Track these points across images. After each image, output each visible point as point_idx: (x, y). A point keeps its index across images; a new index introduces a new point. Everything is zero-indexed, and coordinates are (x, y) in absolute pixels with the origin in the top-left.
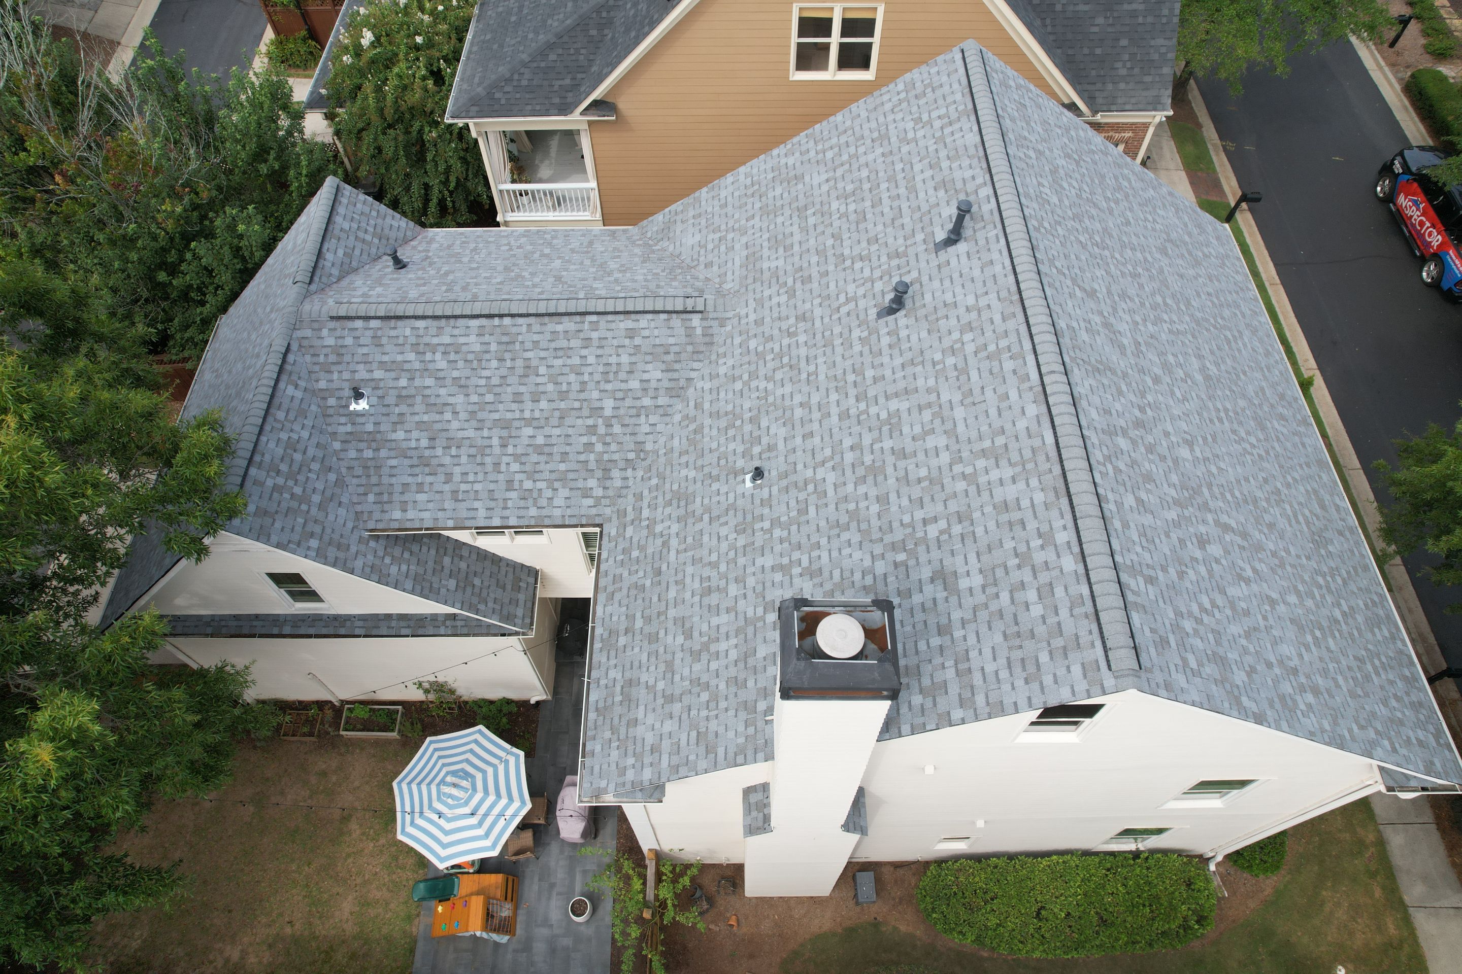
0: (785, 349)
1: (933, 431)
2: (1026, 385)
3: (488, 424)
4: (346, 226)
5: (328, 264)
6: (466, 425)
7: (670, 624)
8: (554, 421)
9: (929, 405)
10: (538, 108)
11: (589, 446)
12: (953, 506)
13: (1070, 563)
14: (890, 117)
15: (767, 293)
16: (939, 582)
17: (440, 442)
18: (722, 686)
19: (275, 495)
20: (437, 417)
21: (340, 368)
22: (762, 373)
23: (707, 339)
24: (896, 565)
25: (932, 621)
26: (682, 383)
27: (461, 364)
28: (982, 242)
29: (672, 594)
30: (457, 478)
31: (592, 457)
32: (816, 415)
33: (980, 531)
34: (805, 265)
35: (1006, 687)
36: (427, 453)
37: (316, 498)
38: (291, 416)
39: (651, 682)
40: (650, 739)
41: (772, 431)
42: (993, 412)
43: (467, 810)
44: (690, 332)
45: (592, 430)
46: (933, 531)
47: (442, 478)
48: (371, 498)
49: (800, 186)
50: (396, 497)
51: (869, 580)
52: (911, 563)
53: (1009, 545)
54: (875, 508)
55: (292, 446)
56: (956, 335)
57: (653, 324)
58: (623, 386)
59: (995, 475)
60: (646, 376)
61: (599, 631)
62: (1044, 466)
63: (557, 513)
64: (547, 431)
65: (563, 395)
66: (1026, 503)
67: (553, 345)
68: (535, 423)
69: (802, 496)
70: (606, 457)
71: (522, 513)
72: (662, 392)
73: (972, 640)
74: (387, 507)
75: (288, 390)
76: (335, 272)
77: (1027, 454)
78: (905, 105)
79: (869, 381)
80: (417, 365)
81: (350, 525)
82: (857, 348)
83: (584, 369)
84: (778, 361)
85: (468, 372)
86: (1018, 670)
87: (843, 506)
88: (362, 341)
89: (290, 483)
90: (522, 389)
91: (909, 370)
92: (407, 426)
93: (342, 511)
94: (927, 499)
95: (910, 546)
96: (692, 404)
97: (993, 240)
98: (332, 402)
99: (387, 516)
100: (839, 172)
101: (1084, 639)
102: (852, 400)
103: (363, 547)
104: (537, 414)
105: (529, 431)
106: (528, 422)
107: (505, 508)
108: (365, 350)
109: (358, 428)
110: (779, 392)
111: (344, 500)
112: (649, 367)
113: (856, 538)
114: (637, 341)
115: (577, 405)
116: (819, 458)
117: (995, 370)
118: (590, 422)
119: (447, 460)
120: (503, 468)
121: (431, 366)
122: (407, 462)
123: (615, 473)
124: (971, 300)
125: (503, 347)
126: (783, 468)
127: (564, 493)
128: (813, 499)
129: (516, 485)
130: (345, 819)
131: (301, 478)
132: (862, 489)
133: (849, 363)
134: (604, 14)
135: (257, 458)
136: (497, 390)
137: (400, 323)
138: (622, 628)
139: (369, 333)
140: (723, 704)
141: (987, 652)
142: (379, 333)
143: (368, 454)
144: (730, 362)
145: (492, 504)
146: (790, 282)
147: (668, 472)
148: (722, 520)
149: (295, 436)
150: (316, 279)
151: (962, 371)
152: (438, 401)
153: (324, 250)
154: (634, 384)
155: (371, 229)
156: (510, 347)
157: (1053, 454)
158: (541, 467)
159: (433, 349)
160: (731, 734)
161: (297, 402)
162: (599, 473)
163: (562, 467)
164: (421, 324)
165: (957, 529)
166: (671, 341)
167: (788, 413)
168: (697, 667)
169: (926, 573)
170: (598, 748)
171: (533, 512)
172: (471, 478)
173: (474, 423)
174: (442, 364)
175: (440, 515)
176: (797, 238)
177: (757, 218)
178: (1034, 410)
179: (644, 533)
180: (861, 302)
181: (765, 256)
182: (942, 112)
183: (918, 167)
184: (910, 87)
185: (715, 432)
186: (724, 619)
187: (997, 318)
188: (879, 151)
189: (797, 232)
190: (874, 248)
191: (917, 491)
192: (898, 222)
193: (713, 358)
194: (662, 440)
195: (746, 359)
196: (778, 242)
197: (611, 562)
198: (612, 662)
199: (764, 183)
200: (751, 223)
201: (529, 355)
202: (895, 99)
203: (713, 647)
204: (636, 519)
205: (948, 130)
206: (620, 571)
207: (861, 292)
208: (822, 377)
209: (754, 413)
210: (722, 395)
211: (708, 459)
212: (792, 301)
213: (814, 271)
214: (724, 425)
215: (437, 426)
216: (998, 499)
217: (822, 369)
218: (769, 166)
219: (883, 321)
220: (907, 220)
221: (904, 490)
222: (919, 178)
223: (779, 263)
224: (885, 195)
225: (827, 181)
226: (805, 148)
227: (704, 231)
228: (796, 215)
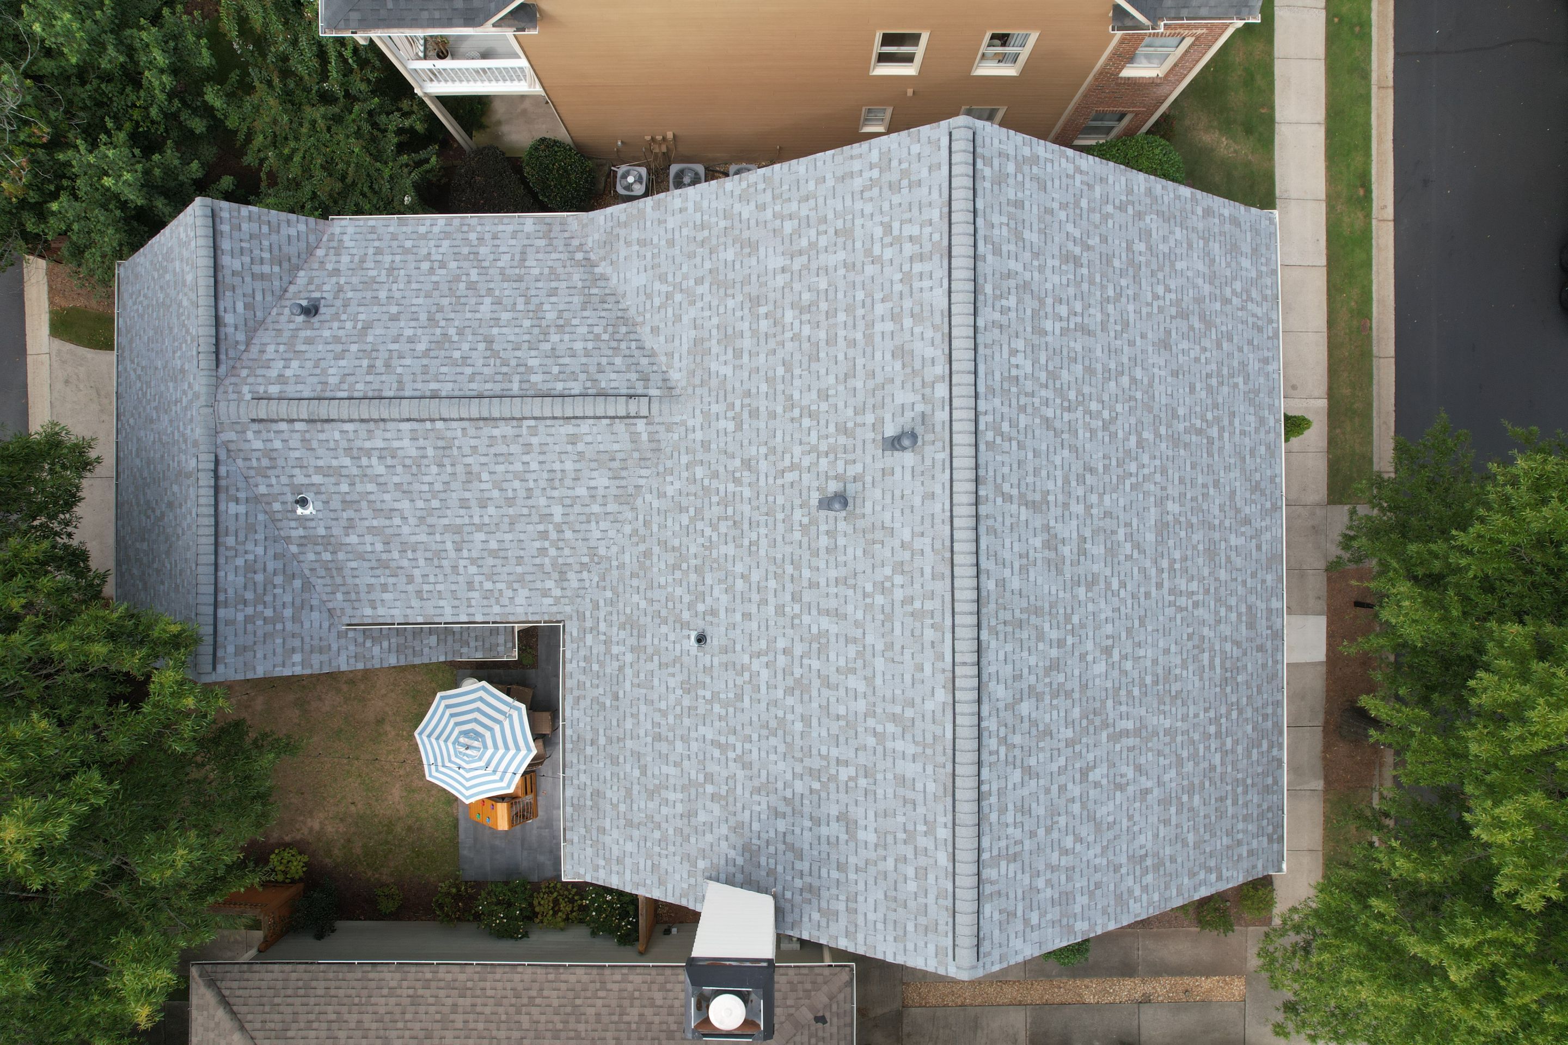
0: (730, 498)
1: (854, 671)
2: (939, 665)
3: (439, 529)
4: (237, 265)
5: (230, 330)
6: (417, 530)
7: (628, 754)
8: (505, 527)
9: (855, 641)
10: (437, 15)
11: (543, 551)
12: (862, 759)
13: (943, 859)
14: (859, 205)
15: (715, 408)
16: (843, 823)
17: (395, 546)
18: (671, 832)
19: (249, 627)
20: (387, 522)
21: (276, 472)
22: (707, 515)
23: (654, 445)
24: (811, 791)
25: (834, 857)
26: (631, 490)
27: (399, 469)
28: (928, 462)
29: (629, 724)
30: (418, 579)
31: (547, 561)
32: (755, 597)
33: (880, 793)
34: (754, 391)
35: (880, 937)
36: (384, 556)
37: (288, 613)
38: (241, 537)
39: (615, 801)
40: (616, 851)
41: (716, 593)
42: (908, 678)
43: (482, 763)
44: (634, 438)
45: (544, 535)
46: (844, 774)
47: (403, 579)
48: (339, 596)
49: (753, 261)
50: (363, 596)
51: (789, 794)
52: (824, 795)
53: (901, 819)
54: (799, 726)
55: (250, 568)
56: (888, 571)
57: (595, 429)
58: (570, 493)
59: (899, 745)
60: (592, 483)
61: (569, 732)
62: (940, 759)
63: (520, 610)
64: (499, 535)
65: (510, 502)
66: (919, 786)
67: (492, 450)
68: (486, 529)
69: (739, 681)
70: (560, 561)
71: (486, 610)
72: (610, 499)
73: (861, 886)
74: (356, 605)
75: (232, 509)
76: (241, 337)
77: (929, 739)
78: (876, 191)
79: (805, 584)
80: (355, 471)
81: (326, 625)
82: (797, 535)
83: (527, 476)
84: (722, 508)
85: (408, 478)
86: (890, 927)
87: (772, 709)
88: (292, 444)
89: (260, 608)
90: (467, 495)
91: (842, 589)
92: (359, 531)
93: (315, 615)
94: (842, 739)
95: (824, 779)
96: (641, 517)
97: (938, 466)
99: (358, 613)
100: (797, 264)
101: (942, 928)
102: (788, 598)
103: (343, 641)
104: (486, 520)
105: (480, 536)
106: (480, 527)
107: (469, 606)
108: (297, 454)
109: (311, 532)
110: (723, 549)
111: (315, 602)
112: (595, 474)
113: (782, 748)
114: (580, 447)
115: (525, 511)
116: (755, 648)
117: (917, 633)
118: (541, 528)
119: (405, 563)
120: (461, 570)
121: (369, 471)
122: (366, 564)
123: (571, 575)
124: (907, 537)
125: (441, 452)
126: (724, 641)
127: (523, 593)
128: (747, 688)
129: (477, 586)
130: (380, 721)
131: (268, 598)
132: (790, 701)
133: (788, 549)
135: (221, 597)
136: (442, 496)
137: (326, 426)
138: (589, 737)
139: (297, 436)
140: (671, 849)
141: (871, 901)
142: (308, 436)
143: (327, 556)
144: (677, 485)
145: (457, 603)
146: (738, 403)
148: (671, 670)
149: (251, 557)
150: (223, 357)
151: (889, 618)
152: (384, 506)
153: (221, 313)
154: (582, 491)
155: (266, 255)
156: (448, 452)
157: (950, 752)
158: (499, 569)
159: (368, 453)
160: (677, 877)
161: (242, 519)
162: (556, 576)
163: (519, 569)
164: (349, 427)
166: (616, 447)
167: (730, 579)
168: (651, 805)
169: (834, 811)
170: (576, 840)
171: (497, 609)
172: (432, 579)
173: (425, 528)
174: (381, 470)
175: (409, 611)
176: (747, 343)
177: (707, 285)
178: (942, 695)
179: (602, 648)
180: (805, 476)
181: (714, 351)
182: (915, 231)
183: (880, 309)
184: (885, 163)
185: (663, 566)
186: (672, 770)
187: (928, 571)
188: (841, 255)
189: (747, 334)
190: (824, 406)
191: (835, 727)
192: (851, 383)
193: (661, 469)
194: (614, 549)
195: (692, 489)
196: (728, 337)
197: (574, 664)
198: (583, 767)
199: (715, 232)
200: (700, 290)
201: (469, 460)
202: (867, 175)
203: (663, 793)
204: (594, 629)
205: (918, 268)
206: (582, 678)
207: (806, 462)
208: (762, 552)
209: (699, 562)
210: (669, 523)
211: (657, 594)
212: (739, 434)
213: (763, 404)
214: (671, 561)
215: (389, 531)
216: (899, 770)
217: (764, 542)
218: (721, 206)
219: (823, 513)
220: (859, 385)
221: (825, 720)
222: (879, 327)
223: (727, 371)
224: (841, 333)
225: (783, 270)
226: (761, 198)
227: (650, 272)
228: (747, 305)
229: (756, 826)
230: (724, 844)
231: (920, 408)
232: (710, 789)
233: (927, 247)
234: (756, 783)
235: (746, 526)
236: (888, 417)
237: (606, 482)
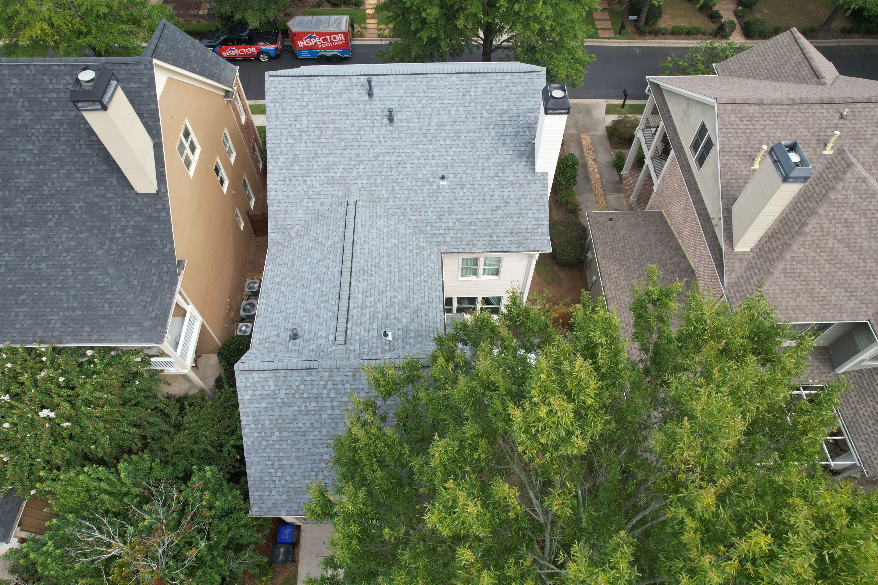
0: (389, 166)
1: (449, 111)
2: (444, 79)
3: (400, 285)
6: (400, 294)
7: (493, 216)
8: (400, 261)
9: (439, 111)
10: (169, 296)
11: (410, 251)
12: (479, 108)
13: (508, 77)
14: (288, 111)
15: (355, 174)
16: (503, 115)
17: (408, 304)
18: (520, 193)
20: (396, 304)
21: (370, 343)
22: (395, 177)
23: (368, 202)
24: (494, 128)
25: (515, 119)
27: (372, 291)
28: (378, 84)
29: (481, 216)
30: (423, 300)
31: (415, 251)
32: (426, 154)
33: (490, 101)
34: (349, 156)
36: (412, 310)
39: (513, 223)
40: (534, 222)
41: (425, 172)
42: (450, 91)
44: (364, 207)
45: (404, 249)
46: (486, 115)
47: (423, 306)
49: (301, 156)
50: (431, 325)
51: (496, 138)
52: (494, 123)
53: (497, 92)
54: (471, 134)
56: (414, 98)
57: (360, 218)
58: (386, 234)
59: (473, 93)
60: (382, 226)
62: (475, 78)
63: (436, 267)
64: (404, 264)
65: (389, 256)
66: (485, 86)
67: (366, 255)
68: (400, 268)
69: (458, 161)
70: (415, 246)
77: (469, 82)
78: (284, 105)
79: (420, 132)
80: (372, 309)
82: (403, 135)
83: (378, 246)
84: (393, 170)
85: (376, 290)
87: (466, 146)
88: (358, 331)
90: (385, 270)
91: (421, 117)
92: (400, 317)
94: (474, 116)
95: (489, 123)
96: (397, 211)
97: (379, 80)
98: (387, 348)
100: (305, 137)
102: (425, 139)
104: (396, 267)
105: (403, 271)
106: (400, 271)
108: (363, 331)
109: (400, 337)
110: (408, 169)
112: (378, 223)
113: (480, 141)
114: (367, 225)
115: (393, 252)
116: (445, 153)
117: (434, 87)
118: (400, 248)
119: (415, 303)
120: (419, 283)
121: (373, 304)
122: (416, 319)
123: (421, 244)
124: (402, 91)
125: (366, 274)
126: (443, 168)
127: (428, 263)
128: (460, 157)
129: (426, 279)
132: (463, 138)
133: (408, 139)
134: (113, 252)
136: (385, 279)
137: (350, 314)
138: (489, 238)
139: (354, 328)
140: (527, 193)
142: (354, 323)
143: (412, 334)
144: (384, 192)
146: (354, 163)
147: (426, 221)
148: (457, 194)
151: (430, 98)
152: (389, 303)
154: (385, 230)
156: (366, 271)
158: (418, 269)
159: (364, 302)
162: (421, 250)
163: (418, 262)
164: (351, 305)
165: (487, 107)
166: (367, 214)
167: (420, 166)
168: (511, 204)
169: (499, 119)
170: (533, 245)
171: (436, 275)
172: (423, 295)
174: (372, 299)
176: (331, 159)
177: (307, 179)
178: (454, 78)
179: (451, 231)
180: (382, 132)
181: (332, 174)
182: (300, 89)
183: (325, 103)
184: (275, 101)
185: (416, 199)
186: (496, 193)
187: (414, 84)
188: (304, 118)
189: (328, 159)
190: (357, 125)
191: (470, 119)
192: (349, 114)
193: (377, 200)
194: (410, 225)
195: (385, 184)
196: (328, 168)
197: (459, 247)
198: (502, 242)
199: (287, 175)
200: (308, 182)
201: (370, 265)
202: (278, 108)
203: (506, 197)
204: (443, 235)
205: (312, 88)
206: (464, 242)
207: (376, 132)
208: (409, 151)
209: (413, 180)
210: (398, 196)
211: (427, 202)
212: (366, 162)
213: (355, 151)
214: (414, 195)
215: (400, 305)
216: (481, 93)
217: (405, 150)
218: (278, 171)
219: (395, 125)
220: (350, 110)
221: (468, 123)
222: (331, 103)
223: (341, 167)
224: (331, 118)
225: (306, 143)
226: (278, 153)
227: (298, 208)
228: (317, 159)
229: (511, 152)
230: (520, 167)
231: (359, 87)
232: (500, 174)
233: (306, 85)
234: (495, 153)
235: (400, 158)
236: (362, 99)
237: (382, 221)
